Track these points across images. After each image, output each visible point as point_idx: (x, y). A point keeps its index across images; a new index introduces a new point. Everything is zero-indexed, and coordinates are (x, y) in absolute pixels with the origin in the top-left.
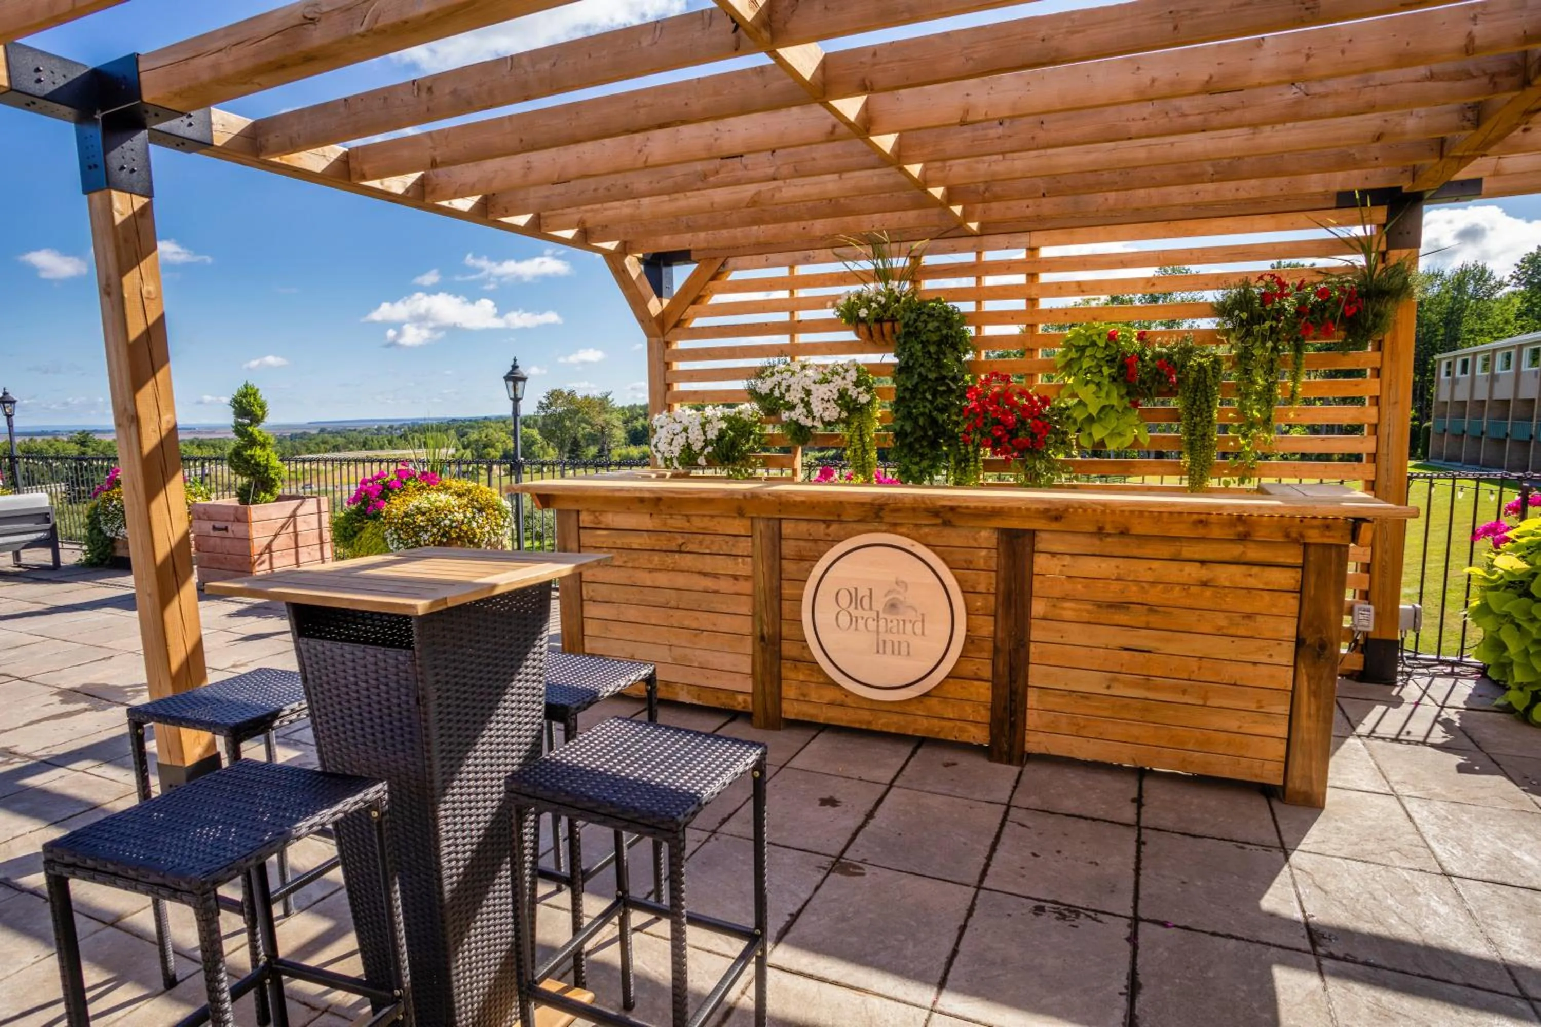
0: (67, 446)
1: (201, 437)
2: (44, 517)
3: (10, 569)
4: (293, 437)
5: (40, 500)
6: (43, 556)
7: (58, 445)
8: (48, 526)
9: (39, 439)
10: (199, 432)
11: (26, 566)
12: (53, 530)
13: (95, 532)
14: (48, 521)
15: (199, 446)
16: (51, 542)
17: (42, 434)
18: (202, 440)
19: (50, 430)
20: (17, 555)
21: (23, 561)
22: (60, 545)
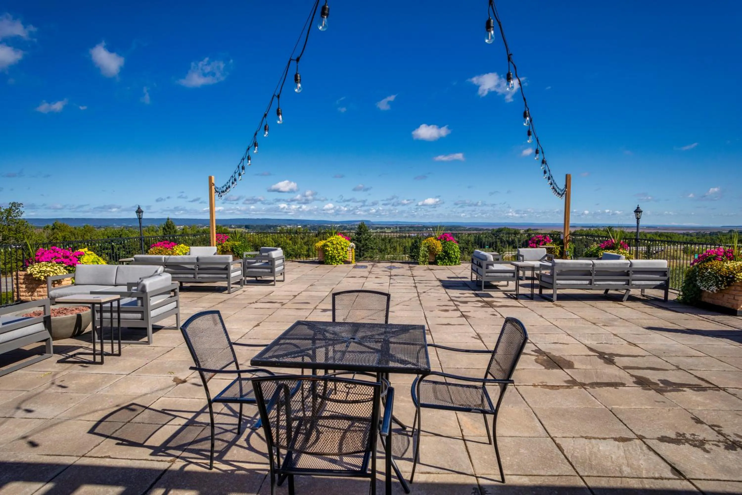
0: (602, 233)
1: (660, 231)
2: (663, 273)
3: (639, 297)
4: (710, 234)
5: (663, 264)
6: (660, 294)
7: (599, 232)
8: (666, 278)
9: (592, 229)
10: (659, 229)
11: (647, 296)
12: (667, 282)
13: (691, 285)
14: (665, 275)
15: (659, 236)
16: (665, 287)
17: (593, 227)
18: (662, 233)
19: (595, 225)
20: (643, 291)
21: (645, 294)
22: (669, 290)
